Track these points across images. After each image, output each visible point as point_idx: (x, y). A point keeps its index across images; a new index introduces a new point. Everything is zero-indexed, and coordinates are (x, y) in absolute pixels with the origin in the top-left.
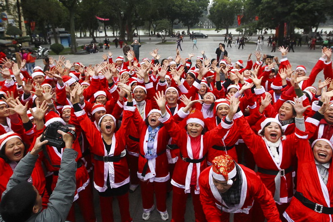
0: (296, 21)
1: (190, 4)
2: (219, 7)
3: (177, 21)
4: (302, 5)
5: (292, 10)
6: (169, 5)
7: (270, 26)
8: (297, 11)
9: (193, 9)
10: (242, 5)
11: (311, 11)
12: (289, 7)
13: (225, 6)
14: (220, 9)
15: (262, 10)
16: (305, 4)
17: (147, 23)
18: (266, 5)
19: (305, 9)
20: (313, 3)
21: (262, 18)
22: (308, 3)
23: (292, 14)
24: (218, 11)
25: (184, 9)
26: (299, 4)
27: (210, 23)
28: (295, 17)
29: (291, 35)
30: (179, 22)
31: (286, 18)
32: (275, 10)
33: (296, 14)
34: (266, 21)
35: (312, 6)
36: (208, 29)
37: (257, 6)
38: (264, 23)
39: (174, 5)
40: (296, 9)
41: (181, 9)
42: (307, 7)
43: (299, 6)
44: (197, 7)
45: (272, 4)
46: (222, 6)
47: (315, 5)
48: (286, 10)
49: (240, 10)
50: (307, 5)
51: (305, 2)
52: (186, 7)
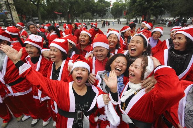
0: (152, 12)
1: (102, 5)
2: (115, 6)
3: (95, 14)
4: (156, 3)
5: (151, 6)
6: (91, 6)
7: (140, 15)
8: (154, 6)
9: (103, 8)
10: (127, 5)
11: (161, 7)
12: (150, 4)
13: (118, 6)
14: (116, 8)
15: (136, 6)
16: (158, 2)
17: (81, 16)
18: (139, 3)
19: (158, 5)
20: (162, 2)
21: (136, 10)
22: (160, 2)
23: (151, 8)
24: (115, 9)
25: (98, 8)
26: (155, 2)
27: (112, 16)
28: (152, 10)
29: (149, 20)
30: (96, 15)
31: (148, 10)
32: (143, 6)
33: (153, 8)
34: (138, 12)
35: (161, 3)
36: (111, 19)
37: (134, 4)
38: (137, 13)
39: (93, 6)
40: (153, 5)
41: (97, 8)
42: (159, 4)
43: (155, 4)
44: (105, 7)
45: (142, 2)
46: (117, 6)
47: (163, 3)
48: (148, 6)
49: (125, 8)
50: (159, 3)
51: (158, 1)
52: (99, 7)
